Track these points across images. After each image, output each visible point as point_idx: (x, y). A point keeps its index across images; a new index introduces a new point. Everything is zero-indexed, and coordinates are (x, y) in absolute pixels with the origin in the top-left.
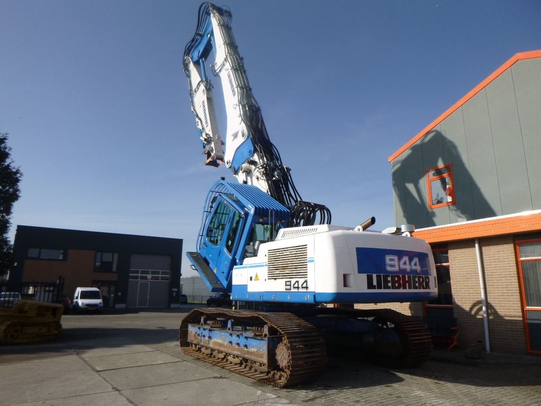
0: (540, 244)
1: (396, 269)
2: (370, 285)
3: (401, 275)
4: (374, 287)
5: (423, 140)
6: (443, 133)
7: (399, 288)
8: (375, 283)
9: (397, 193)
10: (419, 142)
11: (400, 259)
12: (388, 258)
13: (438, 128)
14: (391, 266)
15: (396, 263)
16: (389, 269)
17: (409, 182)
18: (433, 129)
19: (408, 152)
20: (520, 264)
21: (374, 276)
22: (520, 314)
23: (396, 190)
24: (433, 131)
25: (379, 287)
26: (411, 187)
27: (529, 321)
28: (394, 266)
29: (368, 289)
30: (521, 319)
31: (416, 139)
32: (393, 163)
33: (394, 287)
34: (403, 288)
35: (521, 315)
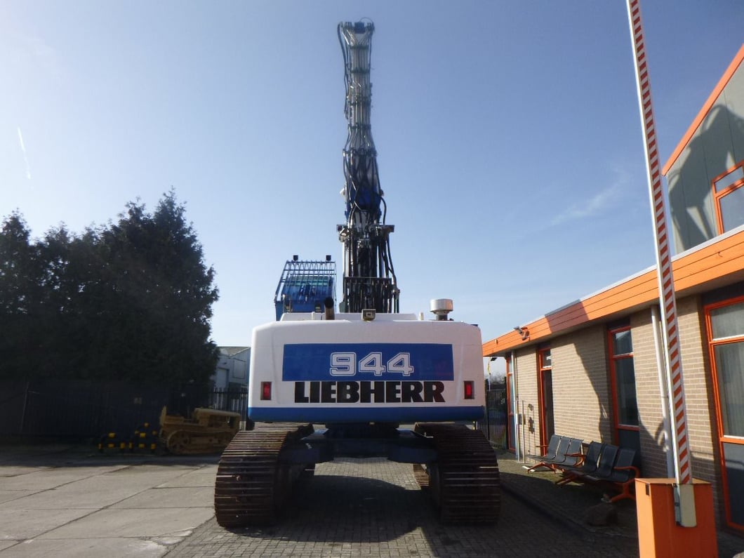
0: (742, 308)
1: (351, 372)
2: (299, 397)
3: (359, 382)
4: (306, 400)
5: (704, 126)
6: (730, 107)
7: (354, 399)
8: (307, 393)
9: (677, 227)
10: (698, 133)
11: (359, 357)
12: (335, 357)
13: (721, 101)
14: (340, 368)
15: (351, 364)
16: (334, 373)
17: (691, 206)
18: (715, 104)
19: (687, 152)
20: (711, 350)
21: (307, 385)
22: (710, 449)
23: (676, 220)
24: (715, 108)
25: (314, 399)
26: (693, 212)
27: (728, 465)
28: (347, 368)
29: (296, 402)
30: (712, 458)
31: (694, 129)
32: (669, 176)
33: (341, 399)
34: (361, 402)
35: (712, 451)
